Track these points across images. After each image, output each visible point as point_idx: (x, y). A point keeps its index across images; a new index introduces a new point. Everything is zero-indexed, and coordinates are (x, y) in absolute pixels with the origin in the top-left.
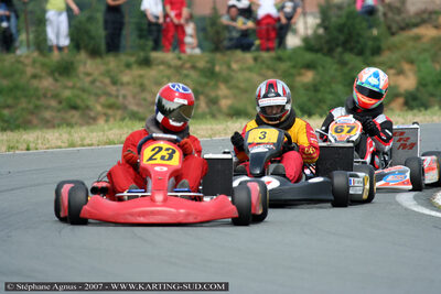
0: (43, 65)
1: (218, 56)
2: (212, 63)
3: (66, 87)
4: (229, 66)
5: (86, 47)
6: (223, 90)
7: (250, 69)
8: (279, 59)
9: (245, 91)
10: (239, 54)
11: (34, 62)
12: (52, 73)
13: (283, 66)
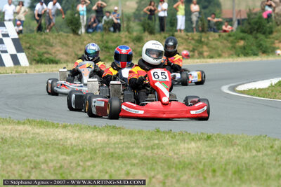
0: (130, 37)
1: (203, 34)
2: (201, 37)
3: (139, 47)
4: (208, 39)
5: (148, 30)
6: (205, 48)
7: (217, 40)
8: (230, 36)
9: (215, 49)
10: (212, 33)
11: (126, 36)
12: (133, 41)
13: (231, 39)
